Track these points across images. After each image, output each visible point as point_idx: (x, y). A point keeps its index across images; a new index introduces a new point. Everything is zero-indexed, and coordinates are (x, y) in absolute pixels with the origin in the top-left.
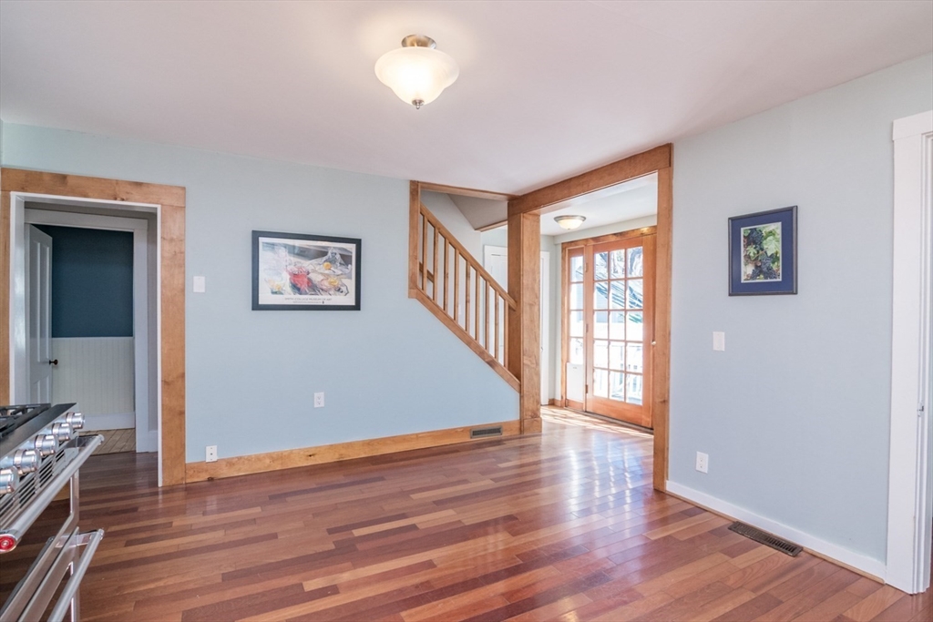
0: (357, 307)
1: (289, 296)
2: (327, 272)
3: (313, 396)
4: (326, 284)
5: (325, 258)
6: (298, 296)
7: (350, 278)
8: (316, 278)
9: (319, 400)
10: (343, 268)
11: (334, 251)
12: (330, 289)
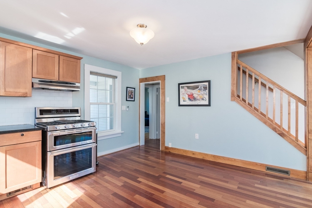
0: (209, 105)
1: (188, 102)
2: (199, 93)
3: (195, 134)
4: (199, 98)
5: (198, 89)
6: (190, 102)
7: (207, 95)
8: (195, 95)
9: (197, 136)
10: (204, 91)
11: (201, 86)
12: (200, 99)
